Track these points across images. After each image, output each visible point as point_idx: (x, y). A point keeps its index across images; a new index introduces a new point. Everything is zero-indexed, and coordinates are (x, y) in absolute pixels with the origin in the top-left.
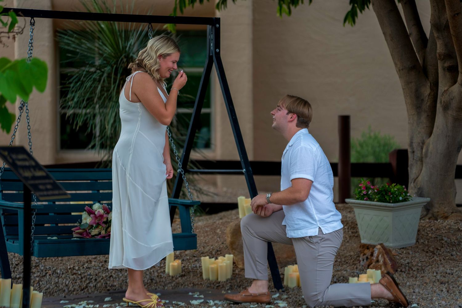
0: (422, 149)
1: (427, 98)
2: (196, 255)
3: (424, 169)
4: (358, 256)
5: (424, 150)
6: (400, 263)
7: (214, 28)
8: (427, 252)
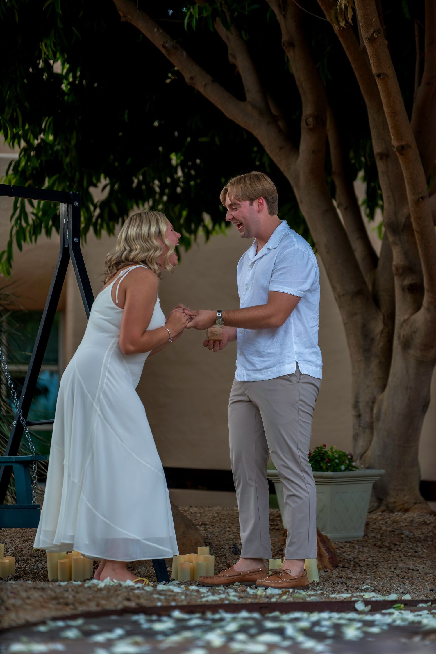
0: (372, 410)
1: (378, 337)
2: (37, 554)
3: (375, 438)
4: (280, 550)
5: (375, 411)
6: (342, 557)
7: (70, 206)
8: (380, 547)
